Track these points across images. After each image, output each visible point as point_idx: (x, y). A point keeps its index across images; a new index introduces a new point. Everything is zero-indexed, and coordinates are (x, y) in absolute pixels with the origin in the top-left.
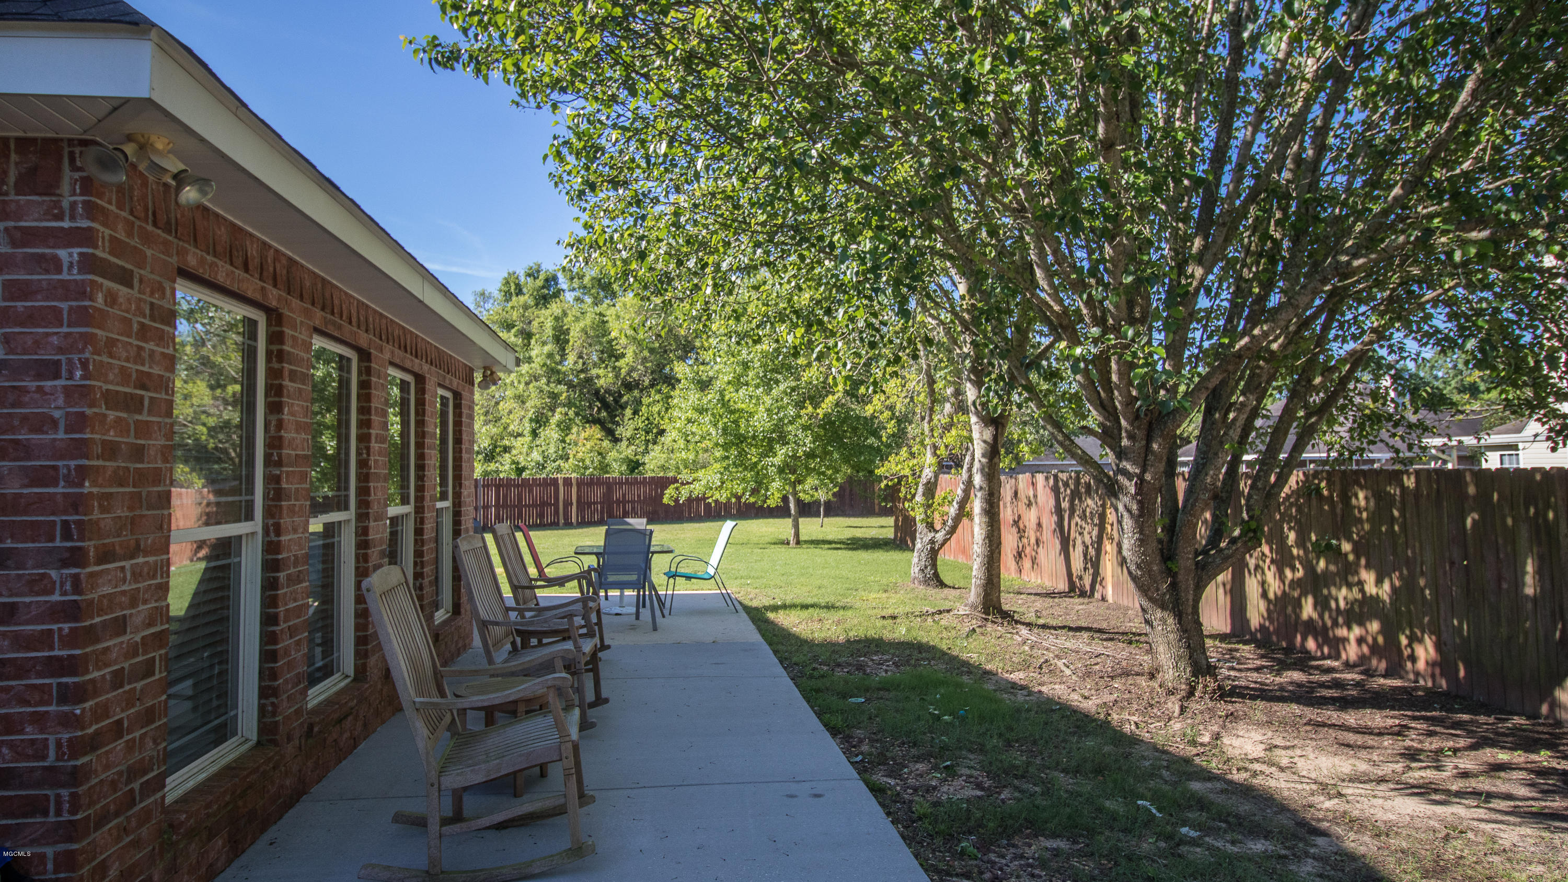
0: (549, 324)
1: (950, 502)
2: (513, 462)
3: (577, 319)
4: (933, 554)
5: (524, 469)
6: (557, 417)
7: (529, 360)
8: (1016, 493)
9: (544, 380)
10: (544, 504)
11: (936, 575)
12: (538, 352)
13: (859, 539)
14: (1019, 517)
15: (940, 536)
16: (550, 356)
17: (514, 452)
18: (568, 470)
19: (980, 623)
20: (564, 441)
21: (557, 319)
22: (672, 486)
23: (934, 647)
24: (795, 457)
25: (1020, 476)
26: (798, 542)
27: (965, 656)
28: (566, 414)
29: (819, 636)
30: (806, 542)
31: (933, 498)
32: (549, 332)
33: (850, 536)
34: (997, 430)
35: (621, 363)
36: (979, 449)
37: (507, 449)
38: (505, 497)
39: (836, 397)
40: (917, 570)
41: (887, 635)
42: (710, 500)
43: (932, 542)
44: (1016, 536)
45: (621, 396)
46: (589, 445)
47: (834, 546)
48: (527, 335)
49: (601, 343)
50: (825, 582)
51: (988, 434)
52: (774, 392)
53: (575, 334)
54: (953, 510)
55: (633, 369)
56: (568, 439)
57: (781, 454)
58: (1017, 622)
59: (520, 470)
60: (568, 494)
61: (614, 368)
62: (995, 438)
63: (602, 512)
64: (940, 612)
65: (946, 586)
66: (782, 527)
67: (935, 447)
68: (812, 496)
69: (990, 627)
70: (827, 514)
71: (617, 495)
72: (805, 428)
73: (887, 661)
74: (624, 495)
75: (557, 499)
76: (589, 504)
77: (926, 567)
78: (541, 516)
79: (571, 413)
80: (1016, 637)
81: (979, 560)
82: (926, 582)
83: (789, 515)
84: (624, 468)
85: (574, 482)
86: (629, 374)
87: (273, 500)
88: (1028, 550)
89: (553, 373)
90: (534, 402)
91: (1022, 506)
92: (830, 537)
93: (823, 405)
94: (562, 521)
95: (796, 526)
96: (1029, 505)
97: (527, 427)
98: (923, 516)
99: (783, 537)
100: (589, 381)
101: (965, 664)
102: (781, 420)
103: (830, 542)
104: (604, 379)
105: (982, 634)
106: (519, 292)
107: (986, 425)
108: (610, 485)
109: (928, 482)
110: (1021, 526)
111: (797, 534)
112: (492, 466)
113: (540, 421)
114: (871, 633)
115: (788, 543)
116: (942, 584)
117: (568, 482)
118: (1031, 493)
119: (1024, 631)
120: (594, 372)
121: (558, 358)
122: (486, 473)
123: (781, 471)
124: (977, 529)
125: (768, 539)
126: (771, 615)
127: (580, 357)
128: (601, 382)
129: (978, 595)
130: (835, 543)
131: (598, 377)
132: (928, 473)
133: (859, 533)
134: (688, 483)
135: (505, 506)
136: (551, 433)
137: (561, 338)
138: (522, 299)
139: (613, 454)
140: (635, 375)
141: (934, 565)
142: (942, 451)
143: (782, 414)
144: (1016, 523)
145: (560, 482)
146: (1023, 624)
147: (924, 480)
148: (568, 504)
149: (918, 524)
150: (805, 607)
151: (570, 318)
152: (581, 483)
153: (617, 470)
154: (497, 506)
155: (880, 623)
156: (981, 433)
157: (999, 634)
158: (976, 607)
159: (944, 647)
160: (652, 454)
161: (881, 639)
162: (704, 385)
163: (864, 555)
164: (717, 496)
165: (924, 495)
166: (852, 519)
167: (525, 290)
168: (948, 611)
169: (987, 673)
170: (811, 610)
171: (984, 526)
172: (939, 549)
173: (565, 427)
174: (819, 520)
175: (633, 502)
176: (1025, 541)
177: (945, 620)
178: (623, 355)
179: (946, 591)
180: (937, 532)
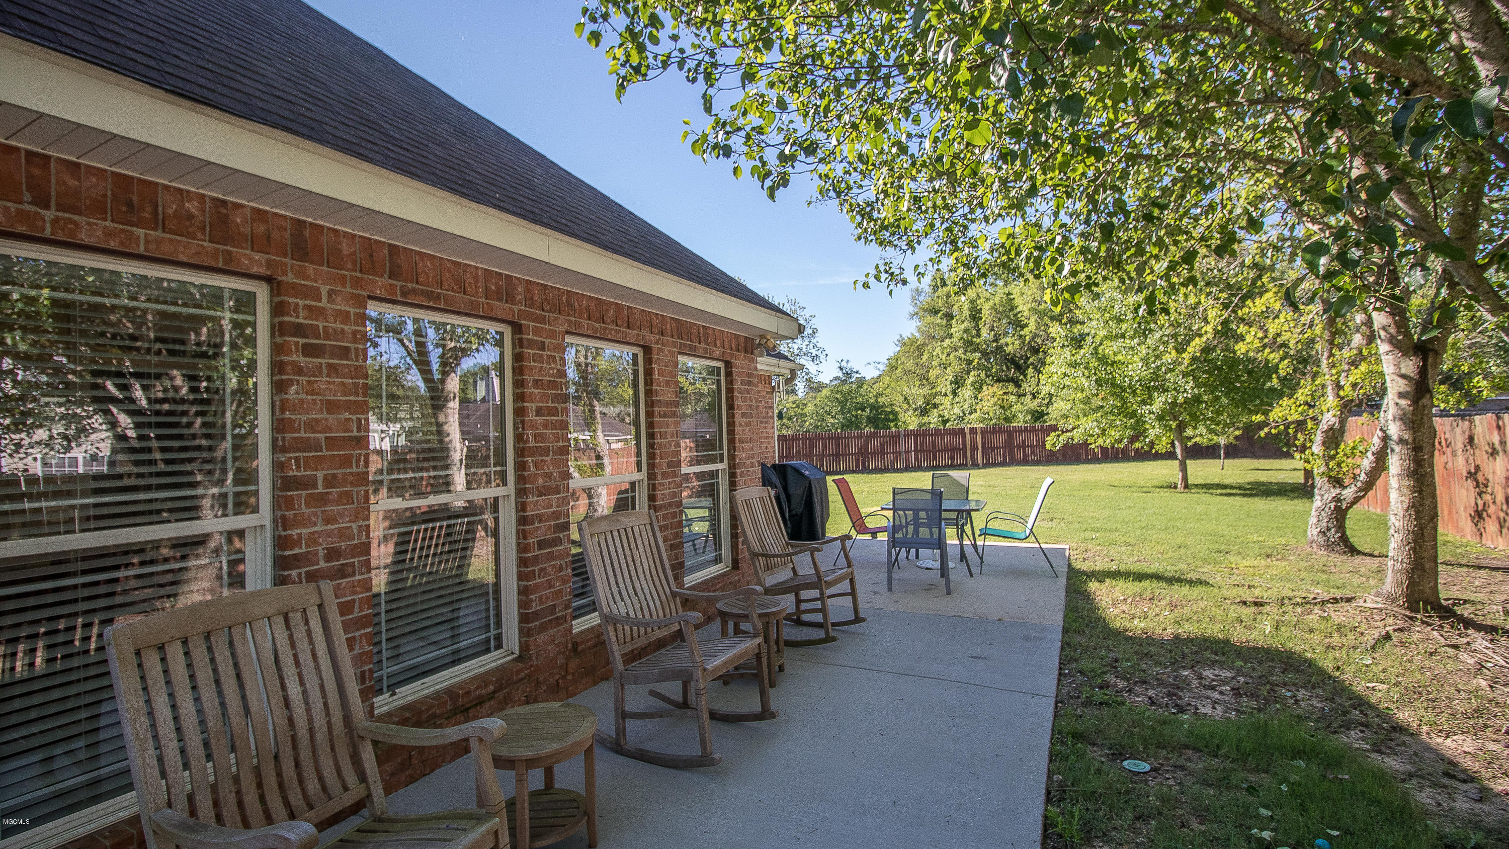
0: (966, 306)
1: (1363, 453)
2: (940, 416)
3: (988, 300)
4: (1339, 514)
5: (948, 421)
6: (972, 378)
7: (951, 336)
8: (1471, 439)
9: (961, 351)
10: (953, 449)
11: (1344, 539)
12: (957, 329)
13: (1263, 484)
14: (1477, 468)
15: (1349, 493)
16: (966, 331)
17: (941, 408)
18: (974, 421)
19: (1400, 623)
20: (976, 398)
21: (972, 302)
22: (1053, 434)
23: (1310, 663)
24: (1174, 404)
25: (1477, 418)
26: (1186, 486)
27: (1360, 687)
28: (979, 375)
29: (1137, 626)
30: (1197, 486)
31: (1337, 446)
32: (966, 312)
33: (1252, 480)
34: (1425, 360)
35: (1026, 331)
36: (1395, 386)
37: (935, 406)
38: (922, 444)
39: (1204, 339)
40: (1315, 532)
41: (1239, 635)
42: (1093, 446)
43: (1337, 499)
44: (1473, 492)
45: (1028, 358)
46: (993, 400)
47: (1228, 491)
48: (949, 317)
49: (1008, 317)
50: (1190, 541)
51: (1410, 366)
52: (1149, 341)
53: (986, 313)
54: (1367, 463)
55: (1036, 336)
56: (979, 397)
57: (1159, 402)
58: (1468, 623)
59: (945, 422)
60: (974, 440)
61: (1021, 336)
62: (1423, 371)
63: (1004, 456)
64: (1336, 601)
65: (1359, 553)
66: (1168, 470)
67: (1338, 387)
68: (1211, 440)
69: (1417, 633)
70: (1228, 456)
71: (1018, 440)
72: (1185, 375)
73: (1224, 682)
74: (1024, 441)
75: (965, 445)
76: (993, 449)
77: (1329, 529)
78: (952, 459)
79: (983, 375)
80: (1464, 656)
81: (1398, 537)
82: (1329, 546)
83: (1176, 458)
84: (1029, 417)
85: (979, 431)
86: (1033, 339)
87: (281, 490)
88: (1492, 509)
89: (969, 345)
90: (955, 368)
91: (1481, 457)
92: (1227, 481)
93: (1189, 349)
94: (970, 462)
95: (1184, 469)
96: (1494, 453)
97: (949, 389)
98: (1323, 469)
99: (1172, 480)
100: (1000, 348)
101: (1360, 703)
102: (1158, 368)
103: (1225, 487)
104: (1011, 344)
105: (1402, 644)
106: (944, 284)
107: (1405, 354)
108: (1011, 434)
109: (1331, 429)
110: (1481, 478)
111: (1185, 478)
112: (926, 419)
113: (958, 382)
114: (1215, 631)
115: (1176, 487)
116: (1353, 550)
117: (973, 431)
118: (1496, 439)
119: (1480, 641)
120: (1002, 341)
121: (974, 332)
122: (921, 425)
123: (1160, 418)
124: (1394, 496)
125: (1155, 483)
126: (1093, 586)
127: (992, 330)
128: (1009, 349)
129: (1399, 584)
130: (1232, 487)
131: (1007, 345)
132: (1329, 419)
133: (1263, 477)
134: (1067, 431)
135: (922, 451)
136: (966, 392)
137: (975, 315)
138: (945, 289)
139: (1017, 407)
140: (1038, 340)
141: (1341, 527)
142: (1347, 390)
143: (1158, 363)
144: (1472, 475)
145: (967, 431)
146: (1479, 628)
147: (1324, 426)
148: (974, 449)
149: (1317, 479)
150: (1140, 577)
151: (982, 300)
152: (984, 432)
153: (1021, 421)
154: (916, 450)
155: (1234, 611)
156: (1397, 365)
157: (1431, 648)
158: (1394, 600)
159: (1328, 664)
160: (1055, 405)
161: (1226, 642)
162: (1078, 342)
163: (1260, 504)
164: (1100, 441)
165: (1324, 444)
166: (1261, 461)
167: (948, 282)
168: (1349, 600)
169: (1399, 729)
170: (1146, 583)
171: (1405, 491)
172: (1348, 508)
173: (978, 387)
174: (1219, 462)
175: (1032, 446)
176: (1488, 497)
177: (1339, 614)
178: (1026, 325)
179: (1358, 559)
180: (1344, 488)
